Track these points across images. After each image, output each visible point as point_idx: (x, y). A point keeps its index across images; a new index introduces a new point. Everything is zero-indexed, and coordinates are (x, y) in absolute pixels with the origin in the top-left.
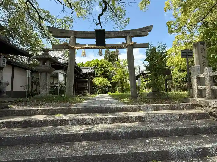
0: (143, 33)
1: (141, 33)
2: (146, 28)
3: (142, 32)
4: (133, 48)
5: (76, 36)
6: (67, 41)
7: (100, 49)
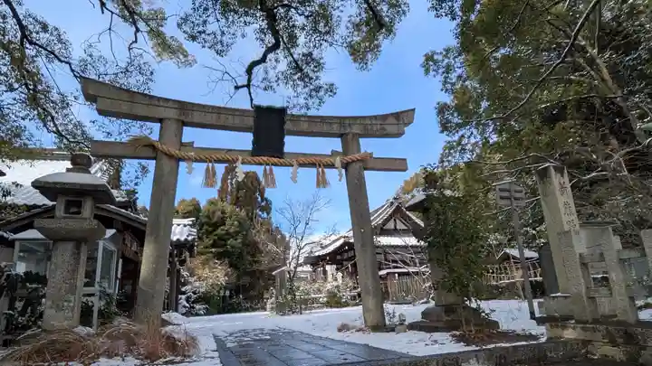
0: (390, 129)
1: (384, 129)
2: (397, 116)
3: (386, 127)
4: (366, 169)
5: (183, 118)
6: (153, 131)
7: (268, 167)
